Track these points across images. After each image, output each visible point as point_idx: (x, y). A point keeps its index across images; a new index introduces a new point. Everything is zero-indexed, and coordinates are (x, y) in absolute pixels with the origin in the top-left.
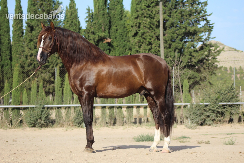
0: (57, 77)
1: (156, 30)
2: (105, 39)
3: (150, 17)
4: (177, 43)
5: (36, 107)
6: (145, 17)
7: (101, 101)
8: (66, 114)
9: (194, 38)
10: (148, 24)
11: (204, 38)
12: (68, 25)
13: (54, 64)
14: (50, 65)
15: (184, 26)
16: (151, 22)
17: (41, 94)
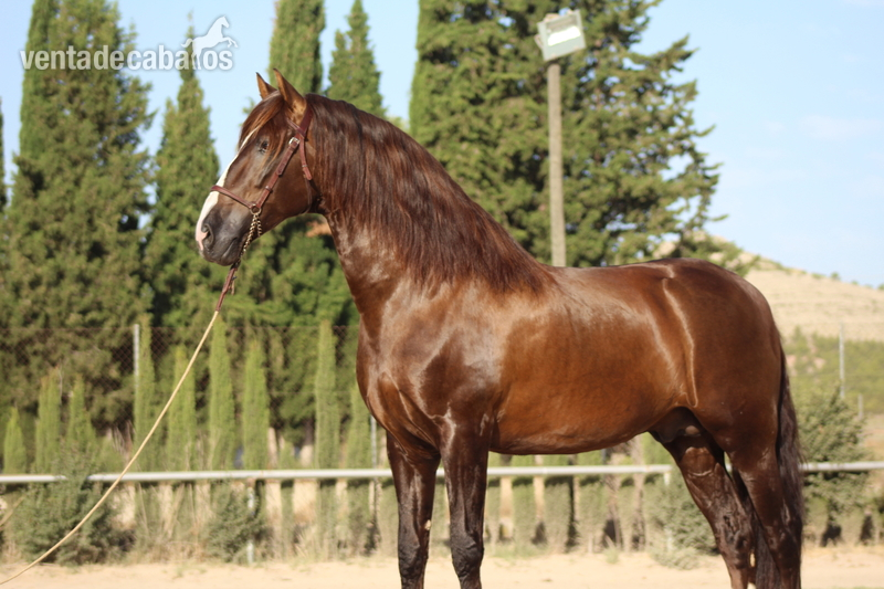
0: (140, 361)
1: (504, 187)
2: (315, 224)
3: (484, 140)
4: (583, 238)
5: (56, 483)
6: (463, 139)
7: (317, 457)
8: (180, 511)
9: (646, 220)
10: (476, 168)
11: (685, 217)
12: (174, 169)
13: (119, 317)
14: (105, 320)
15: (611, 174)
16: (487, 159)
17: (78, 431)
